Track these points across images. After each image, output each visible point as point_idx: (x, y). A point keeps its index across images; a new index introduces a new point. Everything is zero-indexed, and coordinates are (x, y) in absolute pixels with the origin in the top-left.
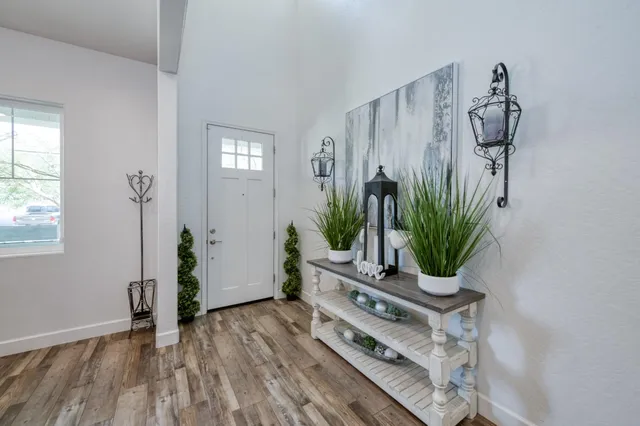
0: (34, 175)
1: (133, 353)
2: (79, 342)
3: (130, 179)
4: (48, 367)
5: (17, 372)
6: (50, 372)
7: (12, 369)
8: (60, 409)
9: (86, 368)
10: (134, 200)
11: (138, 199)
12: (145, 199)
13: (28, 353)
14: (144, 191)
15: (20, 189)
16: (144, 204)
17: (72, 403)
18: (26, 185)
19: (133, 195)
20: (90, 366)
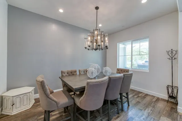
0: (145, 54)
1: (168, 108)
2: (152, 96)
3: (168, 52)
4: (145, 98)
5: (140, 95)
6: (146, 99)
7: (139, 94)
8: (146, 108)
9: (153, 103)
10: (169, 59)
11: (171, 59)
12: (173, 58)
13: (142, 93)
14: (173, 56)
15: (143, 57)
16: (173, 60)
17: (149, 109)
18: (144, 56)
19: (169, 57)
20: (154, 103)
